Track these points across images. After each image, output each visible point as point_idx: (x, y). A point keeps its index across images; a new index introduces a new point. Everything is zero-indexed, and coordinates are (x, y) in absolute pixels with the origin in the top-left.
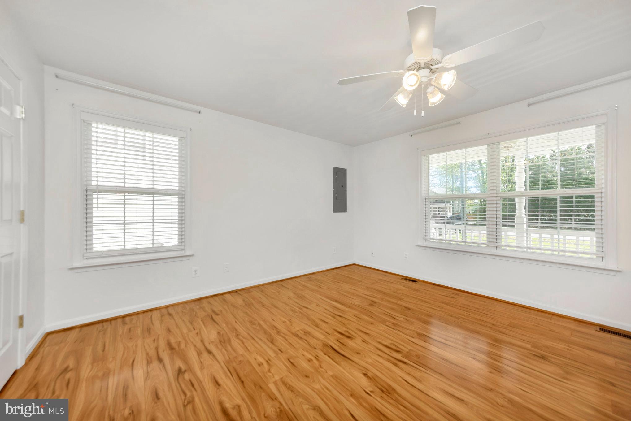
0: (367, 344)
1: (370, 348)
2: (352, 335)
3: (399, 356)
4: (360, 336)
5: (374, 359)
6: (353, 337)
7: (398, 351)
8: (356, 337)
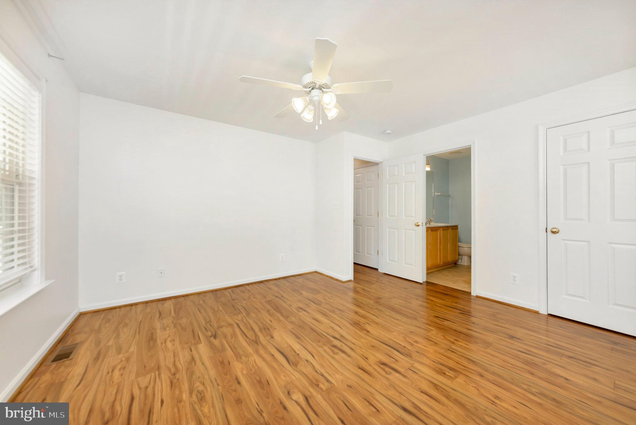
0: (363, 355)
1: (361, 351)
2: (380, 367)
3: (336, 342)
4: (370, 365)
5: (359, 341)
6: (379, 364)
7: (334, 346)
8: (376, 364)
